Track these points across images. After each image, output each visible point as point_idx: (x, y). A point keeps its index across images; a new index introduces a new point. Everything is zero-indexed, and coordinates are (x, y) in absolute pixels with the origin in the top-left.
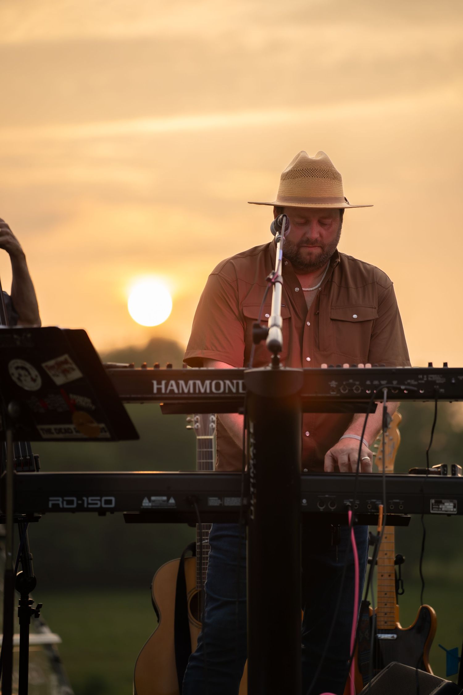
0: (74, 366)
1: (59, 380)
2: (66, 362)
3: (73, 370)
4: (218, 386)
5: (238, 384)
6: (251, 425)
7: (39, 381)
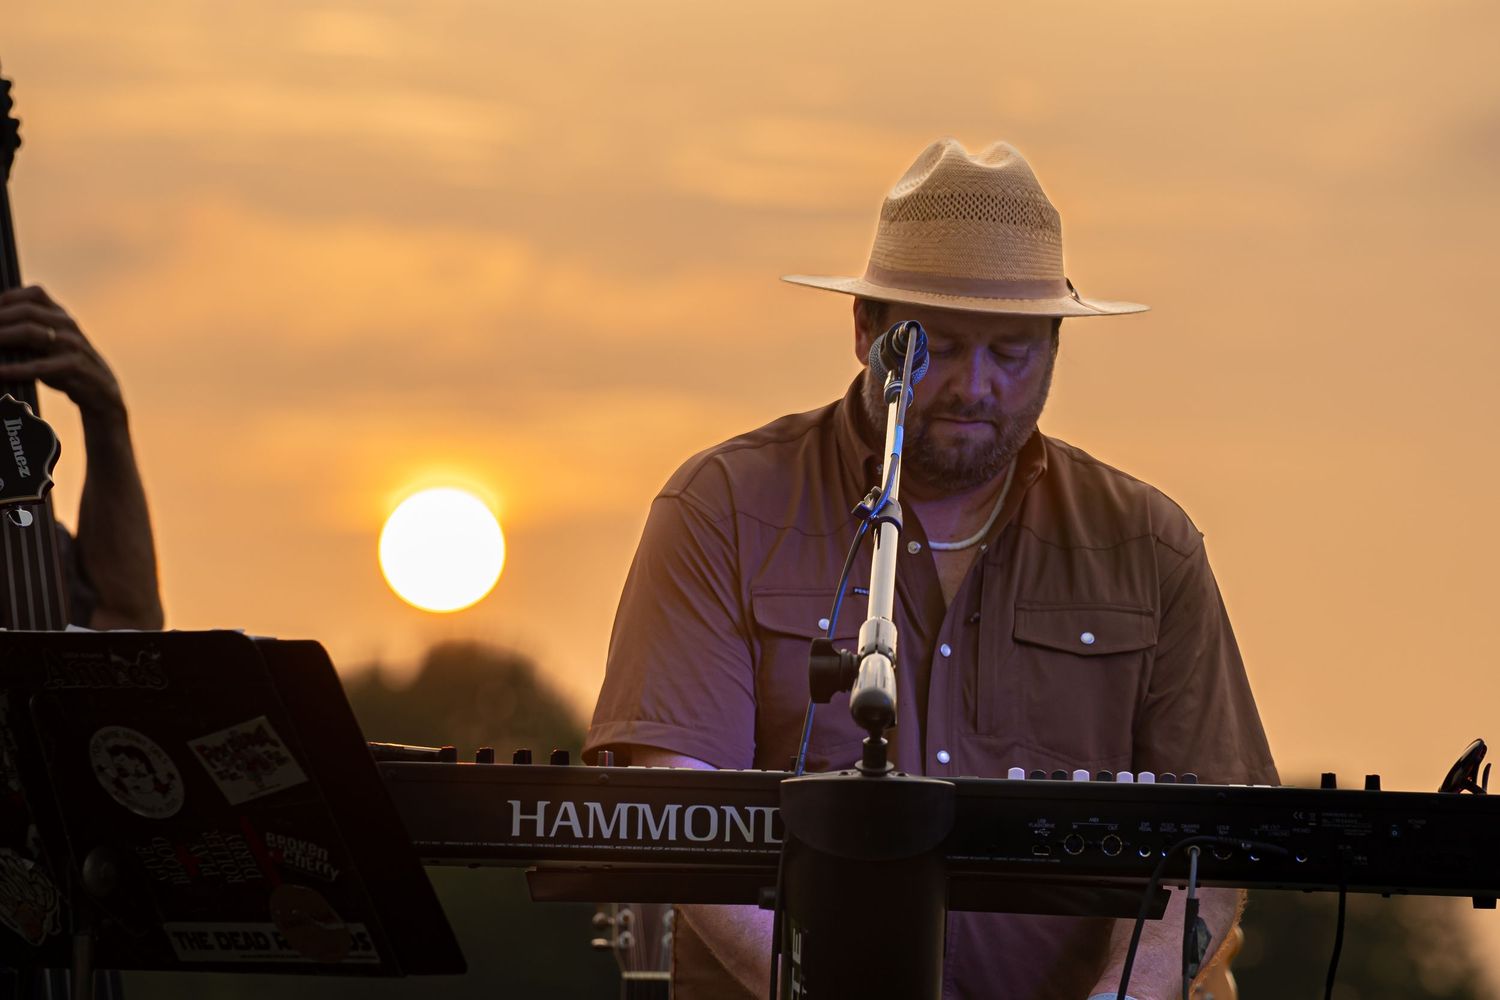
0: (284, 751)
1: (238, 791)
2: (259, 737)
3: (282, 761)
4: (701, 823)
5: (760, 816)
6: (797, 940)
7: (178, 789)
